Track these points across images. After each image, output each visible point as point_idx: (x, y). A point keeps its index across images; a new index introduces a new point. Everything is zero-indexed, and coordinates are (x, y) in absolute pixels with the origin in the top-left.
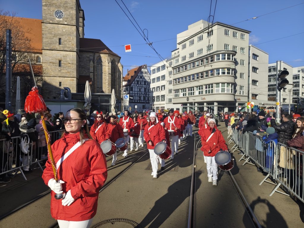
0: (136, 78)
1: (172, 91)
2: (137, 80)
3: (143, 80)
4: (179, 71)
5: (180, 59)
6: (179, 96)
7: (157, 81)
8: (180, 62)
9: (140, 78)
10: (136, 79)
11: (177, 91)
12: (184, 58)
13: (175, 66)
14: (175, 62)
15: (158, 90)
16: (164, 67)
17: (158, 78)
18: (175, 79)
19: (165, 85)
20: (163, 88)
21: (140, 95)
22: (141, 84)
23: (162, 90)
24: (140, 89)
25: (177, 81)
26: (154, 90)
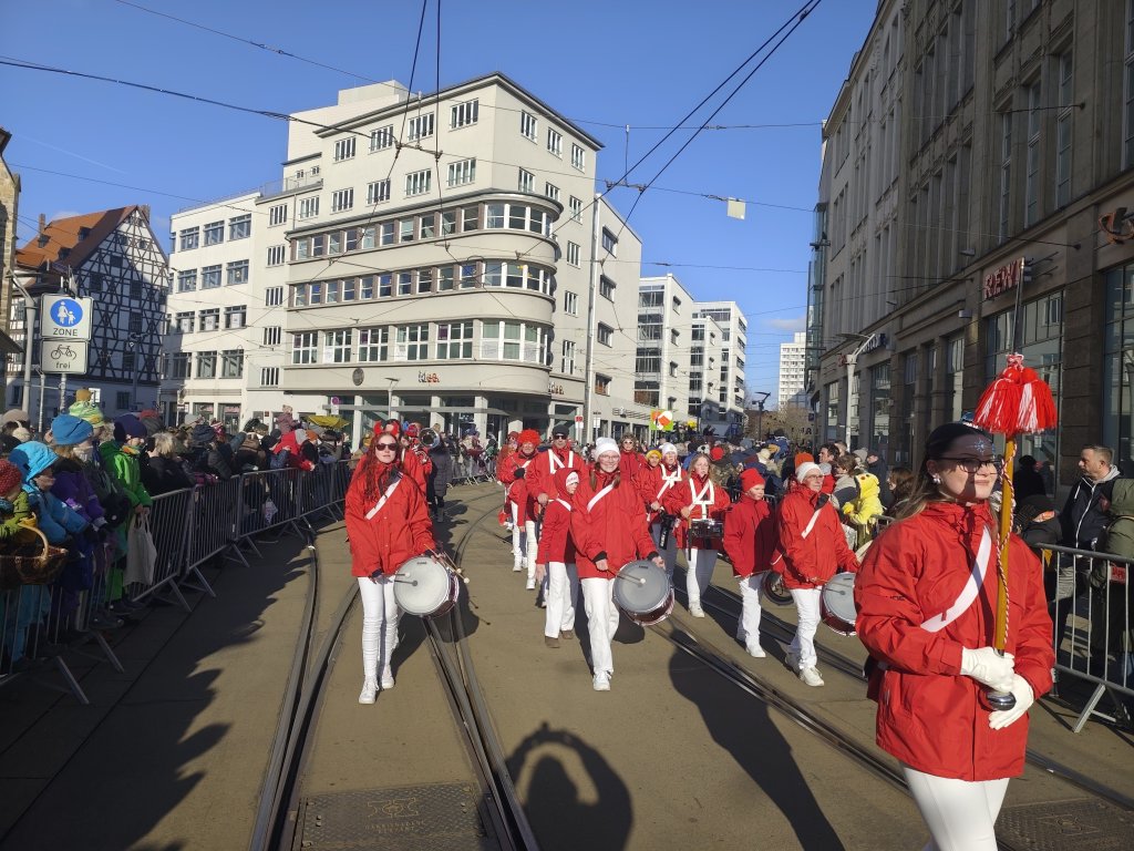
0: (88, 259)
1: (283, 334)
2: (95, 269)
3: (128, 275)
4: (319, 252)
5: (326, 201)
6: (314, 361)
7: (204, 286)
8: (326, 214)
9: (111, 265)
10: (88, 265)
11: (306, 337)
12: (345, 199)
13: (299, 225)
14: (298, 211)
15: (209, 327)
16: (242, 226)
17: (212, 274)
18: (301, 286)
19: (244, 307)
20: (236, 317)
21: (105, 343)
22: (112, 289)
23: (228, 325)
24: (106, 315)
25: (311, 292)
26: (186, 322)
